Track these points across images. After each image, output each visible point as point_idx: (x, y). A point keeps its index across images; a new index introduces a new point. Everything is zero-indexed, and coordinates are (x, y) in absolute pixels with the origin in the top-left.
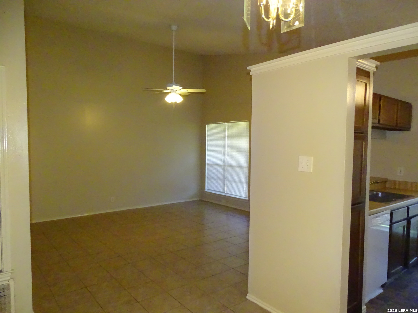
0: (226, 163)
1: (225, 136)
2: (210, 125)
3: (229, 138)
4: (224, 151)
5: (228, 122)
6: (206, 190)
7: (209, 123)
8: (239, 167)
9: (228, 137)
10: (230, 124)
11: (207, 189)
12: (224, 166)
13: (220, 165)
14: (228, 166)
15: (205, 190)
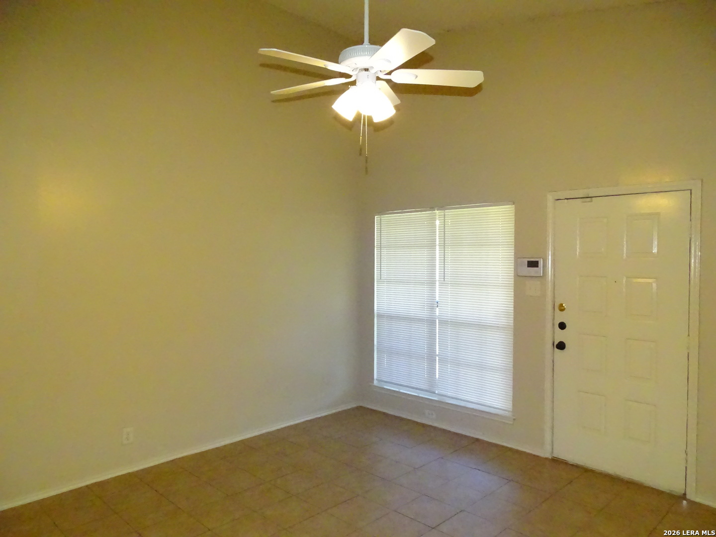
0: (437, 314)
1: (432, 246)
2: (386, 217)
3: (449, 250)
4: (432, 283)
5: (442, 207)
6: (375, 383)
7: (382, 212)
8: (481, 326)
9: (444, 246)
10: (448, 212)
11: (376, 380)
12: (431, 322)
13: (420, 320)
14: (443, 322)
15: (373, 383)
